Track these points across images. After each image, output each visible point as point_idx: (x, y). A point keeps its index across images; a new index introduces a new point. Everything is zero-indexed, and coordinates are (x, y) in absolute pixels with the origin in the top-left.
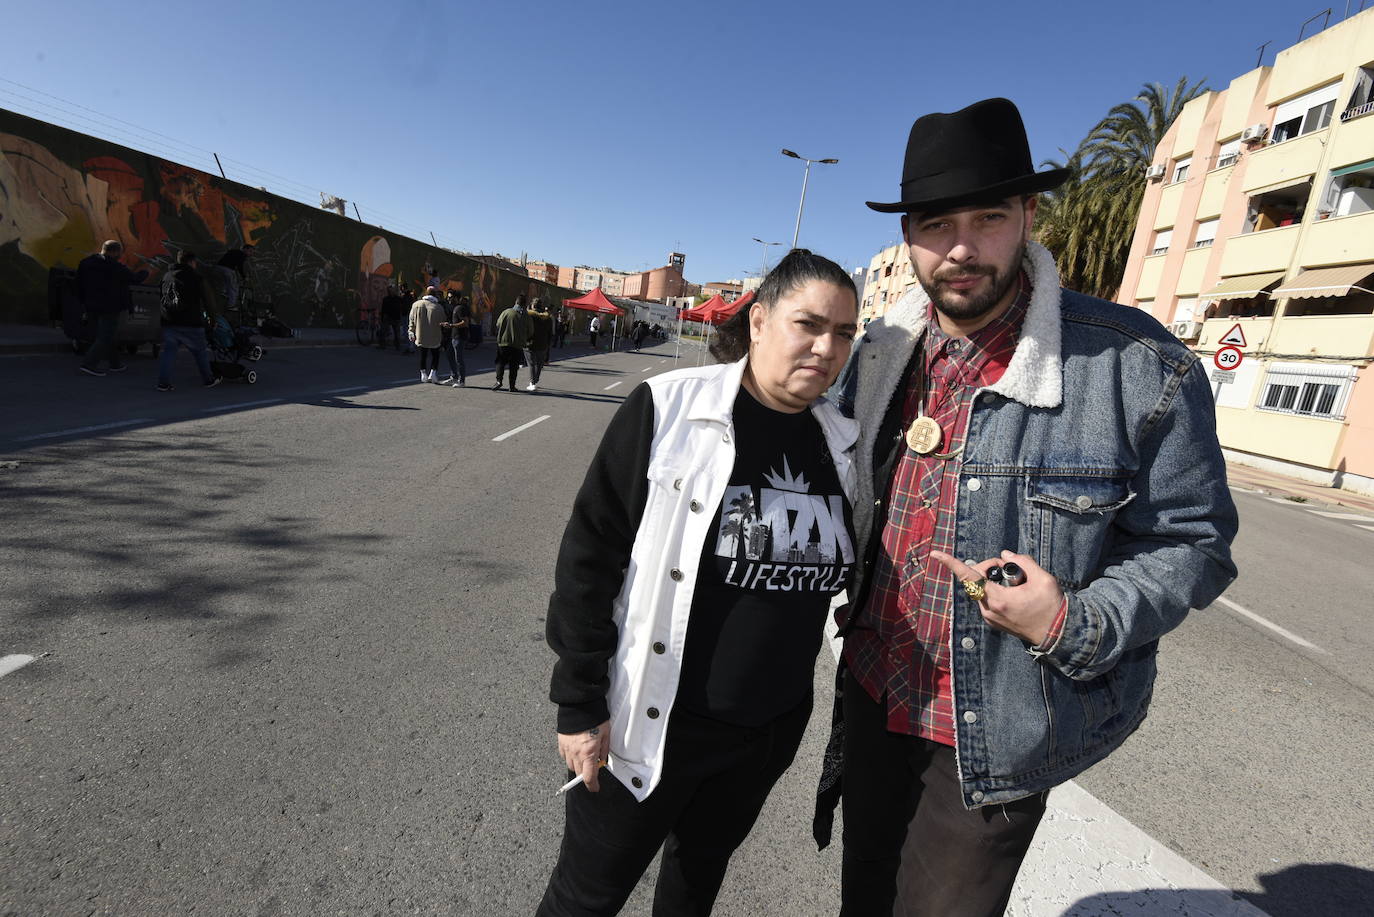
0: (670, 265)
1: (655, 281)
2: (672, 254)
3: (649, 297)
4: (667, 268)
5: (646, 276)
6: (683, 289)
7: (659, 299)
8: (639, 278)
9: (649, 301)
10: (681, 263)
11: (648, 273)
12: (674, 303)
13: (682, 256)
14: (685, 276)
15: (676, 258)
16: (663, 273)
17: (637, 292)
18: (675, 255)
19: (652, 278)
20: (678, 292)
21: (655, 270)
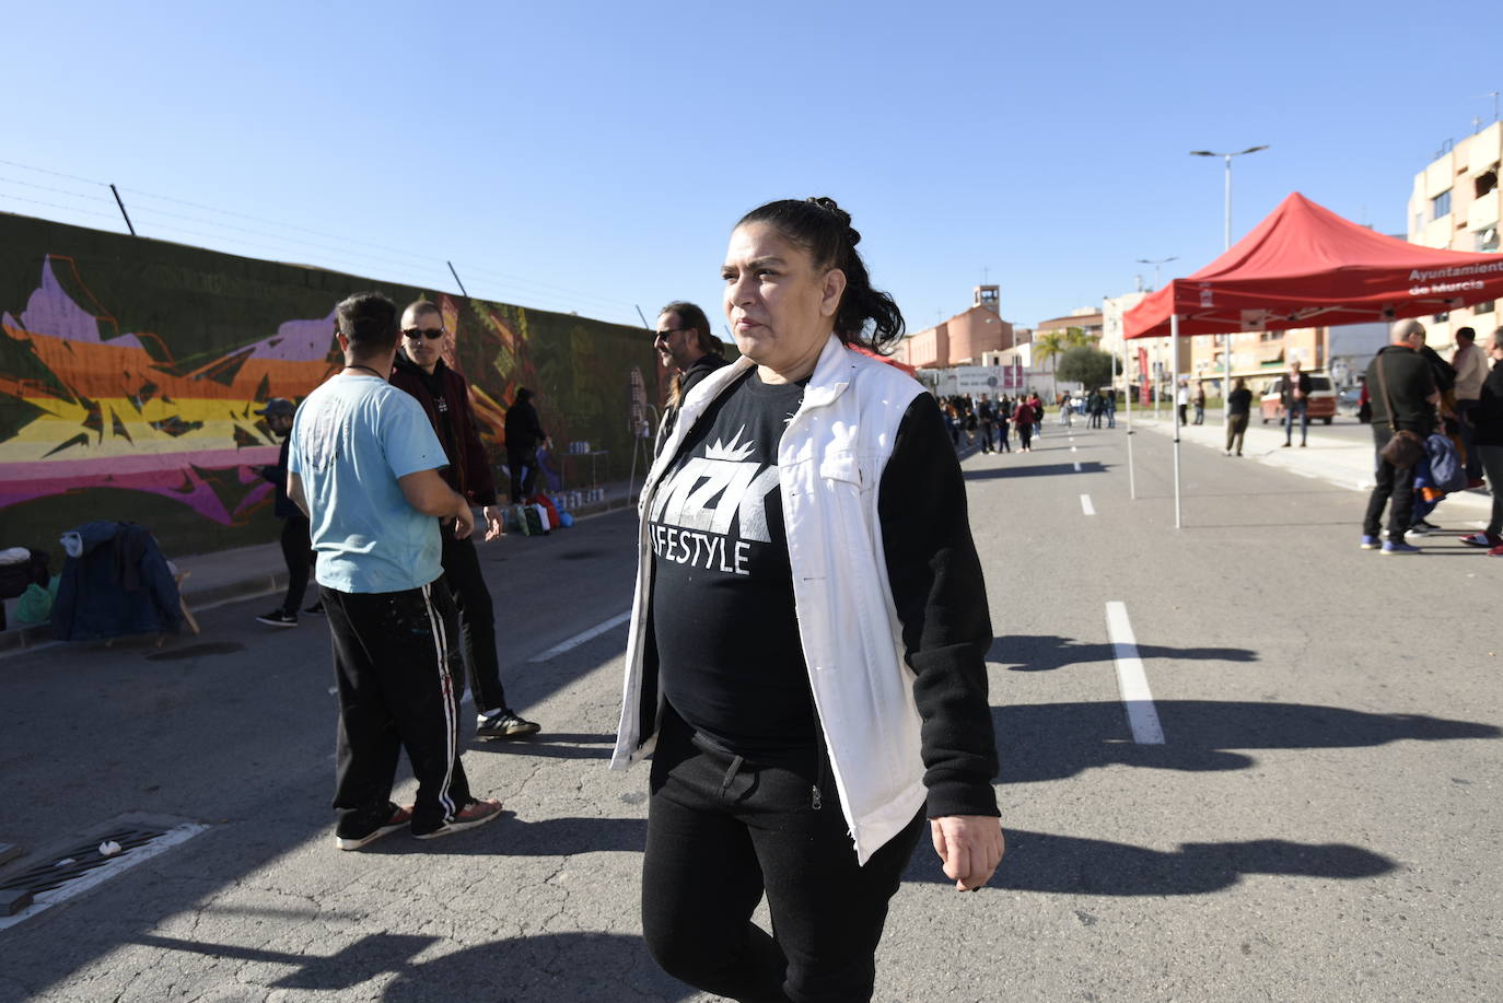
0: (979, 304)
1: (958, 334)
2: (978, 289)
3: (952, 360)
4: (972, 311)
5: (942, 331)
6: (1005, 337)
7: (969, 360)
8: (932, 336)
9: (954, 366)
10: (993, 298)
11: (945, 325)
12: (996, 361)
13: (993, 289)
14: (1005, 316)
15: (985, 294)
16: (968, 319)
17: (932, 357)
18: (984, 289)
19: (952, 331)
20: (999, 342)
21: (955, 318)
